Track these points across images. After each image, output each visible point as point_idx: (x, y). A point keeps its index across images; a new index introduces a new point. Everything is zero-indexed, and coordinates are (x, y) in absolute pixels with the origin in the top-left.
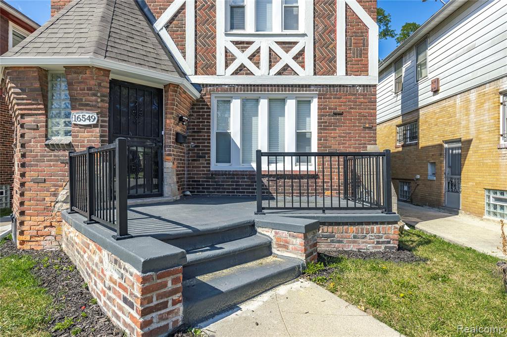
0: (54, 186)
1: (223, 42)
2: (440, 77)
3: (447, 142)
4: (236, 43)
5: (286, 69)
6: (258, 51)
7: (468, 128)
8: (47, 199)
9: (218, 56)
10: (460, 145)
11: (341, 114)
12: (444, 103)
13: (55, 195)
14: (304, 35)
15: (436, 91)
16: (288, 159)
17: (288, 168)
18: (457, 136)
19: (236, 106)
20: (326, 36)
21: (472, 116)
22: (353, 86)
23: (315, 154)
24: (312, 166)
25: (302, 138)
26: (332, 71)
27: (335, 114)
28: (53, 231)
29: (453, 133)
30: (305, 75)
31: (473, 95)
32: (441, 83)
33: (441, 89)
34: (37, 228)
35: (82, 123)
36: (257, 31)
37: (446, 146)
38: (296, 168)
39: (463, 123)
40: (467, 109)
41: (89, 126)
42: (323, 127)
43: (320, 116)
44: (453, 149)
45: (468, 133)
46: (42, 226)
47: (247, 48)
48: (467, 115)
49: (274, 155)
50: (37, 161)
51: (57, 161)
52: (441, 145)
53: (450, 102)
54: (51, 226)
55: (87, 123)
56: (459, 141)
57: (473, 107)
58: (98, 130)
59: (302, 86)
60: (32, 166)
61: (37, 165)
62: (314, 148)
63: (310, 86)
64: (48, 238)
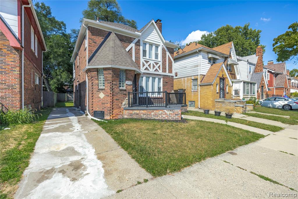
0: (121, 101)
1: (142, 60)
2: (178, 72)
3: (179, 89)
4: (145, 61)
5: (156, 70)
6: (150, 64)
7: (184, 86)
8: (119, 104)
9: (141, 64)
10: (183, 90)
11: (167, 83)
12: (178, 79)
13: (122, 103)
14: (160, 61)
15: (176, 76)
16: (156, 94)
17: (156, 96)
18: (182, 88)
19: (144, 78)
20: (164, 62)
21: (186, 84)
22: (169, 76)
23: (162, 92)
24: (161, 95)
25: (159, 88)
26: (165, 72)
27: (166, 82)
28: (121, 113)
29: (181, 87)
30: (160, 72)
31: (186, 79)
32: (178, 74)
33: (178, 75)
34: (117, 113)
35: (128, 84)
36: (149, 58)
37: (179, 90)
38: (159, 96)
39: (184, 85)
40: (185, 82)
41: (130, 85)
42: (164, 85)
43: (163, 83)
44: (180, 91)
45: (185, 88)
46: (118, 112)
47: (148, 63)
48: (185, 83)
49: (153, 92)
50: (117, 94)
51: (122, 94)
52: (177, 90)
53: (180, 79)
54: (120, 112)
55: (130, 84)
56: (183, 89)
57: (186, 81)
58: (132, 86)
59: (159, 75)
60: (115, 95)
61: (116, 95)
62: (162, 91)
63: (161, 75)
64: (120, 115)
